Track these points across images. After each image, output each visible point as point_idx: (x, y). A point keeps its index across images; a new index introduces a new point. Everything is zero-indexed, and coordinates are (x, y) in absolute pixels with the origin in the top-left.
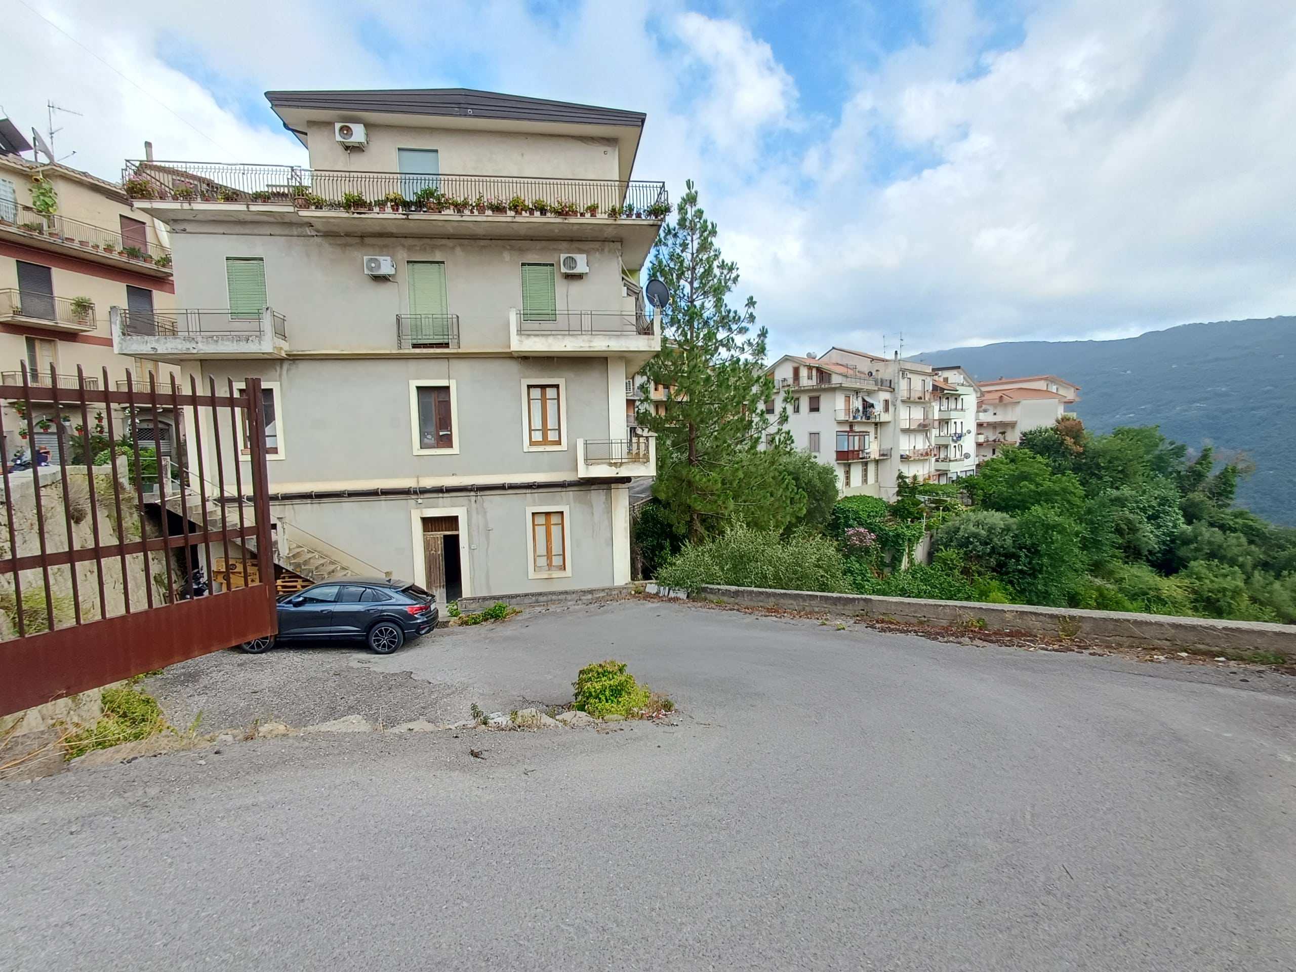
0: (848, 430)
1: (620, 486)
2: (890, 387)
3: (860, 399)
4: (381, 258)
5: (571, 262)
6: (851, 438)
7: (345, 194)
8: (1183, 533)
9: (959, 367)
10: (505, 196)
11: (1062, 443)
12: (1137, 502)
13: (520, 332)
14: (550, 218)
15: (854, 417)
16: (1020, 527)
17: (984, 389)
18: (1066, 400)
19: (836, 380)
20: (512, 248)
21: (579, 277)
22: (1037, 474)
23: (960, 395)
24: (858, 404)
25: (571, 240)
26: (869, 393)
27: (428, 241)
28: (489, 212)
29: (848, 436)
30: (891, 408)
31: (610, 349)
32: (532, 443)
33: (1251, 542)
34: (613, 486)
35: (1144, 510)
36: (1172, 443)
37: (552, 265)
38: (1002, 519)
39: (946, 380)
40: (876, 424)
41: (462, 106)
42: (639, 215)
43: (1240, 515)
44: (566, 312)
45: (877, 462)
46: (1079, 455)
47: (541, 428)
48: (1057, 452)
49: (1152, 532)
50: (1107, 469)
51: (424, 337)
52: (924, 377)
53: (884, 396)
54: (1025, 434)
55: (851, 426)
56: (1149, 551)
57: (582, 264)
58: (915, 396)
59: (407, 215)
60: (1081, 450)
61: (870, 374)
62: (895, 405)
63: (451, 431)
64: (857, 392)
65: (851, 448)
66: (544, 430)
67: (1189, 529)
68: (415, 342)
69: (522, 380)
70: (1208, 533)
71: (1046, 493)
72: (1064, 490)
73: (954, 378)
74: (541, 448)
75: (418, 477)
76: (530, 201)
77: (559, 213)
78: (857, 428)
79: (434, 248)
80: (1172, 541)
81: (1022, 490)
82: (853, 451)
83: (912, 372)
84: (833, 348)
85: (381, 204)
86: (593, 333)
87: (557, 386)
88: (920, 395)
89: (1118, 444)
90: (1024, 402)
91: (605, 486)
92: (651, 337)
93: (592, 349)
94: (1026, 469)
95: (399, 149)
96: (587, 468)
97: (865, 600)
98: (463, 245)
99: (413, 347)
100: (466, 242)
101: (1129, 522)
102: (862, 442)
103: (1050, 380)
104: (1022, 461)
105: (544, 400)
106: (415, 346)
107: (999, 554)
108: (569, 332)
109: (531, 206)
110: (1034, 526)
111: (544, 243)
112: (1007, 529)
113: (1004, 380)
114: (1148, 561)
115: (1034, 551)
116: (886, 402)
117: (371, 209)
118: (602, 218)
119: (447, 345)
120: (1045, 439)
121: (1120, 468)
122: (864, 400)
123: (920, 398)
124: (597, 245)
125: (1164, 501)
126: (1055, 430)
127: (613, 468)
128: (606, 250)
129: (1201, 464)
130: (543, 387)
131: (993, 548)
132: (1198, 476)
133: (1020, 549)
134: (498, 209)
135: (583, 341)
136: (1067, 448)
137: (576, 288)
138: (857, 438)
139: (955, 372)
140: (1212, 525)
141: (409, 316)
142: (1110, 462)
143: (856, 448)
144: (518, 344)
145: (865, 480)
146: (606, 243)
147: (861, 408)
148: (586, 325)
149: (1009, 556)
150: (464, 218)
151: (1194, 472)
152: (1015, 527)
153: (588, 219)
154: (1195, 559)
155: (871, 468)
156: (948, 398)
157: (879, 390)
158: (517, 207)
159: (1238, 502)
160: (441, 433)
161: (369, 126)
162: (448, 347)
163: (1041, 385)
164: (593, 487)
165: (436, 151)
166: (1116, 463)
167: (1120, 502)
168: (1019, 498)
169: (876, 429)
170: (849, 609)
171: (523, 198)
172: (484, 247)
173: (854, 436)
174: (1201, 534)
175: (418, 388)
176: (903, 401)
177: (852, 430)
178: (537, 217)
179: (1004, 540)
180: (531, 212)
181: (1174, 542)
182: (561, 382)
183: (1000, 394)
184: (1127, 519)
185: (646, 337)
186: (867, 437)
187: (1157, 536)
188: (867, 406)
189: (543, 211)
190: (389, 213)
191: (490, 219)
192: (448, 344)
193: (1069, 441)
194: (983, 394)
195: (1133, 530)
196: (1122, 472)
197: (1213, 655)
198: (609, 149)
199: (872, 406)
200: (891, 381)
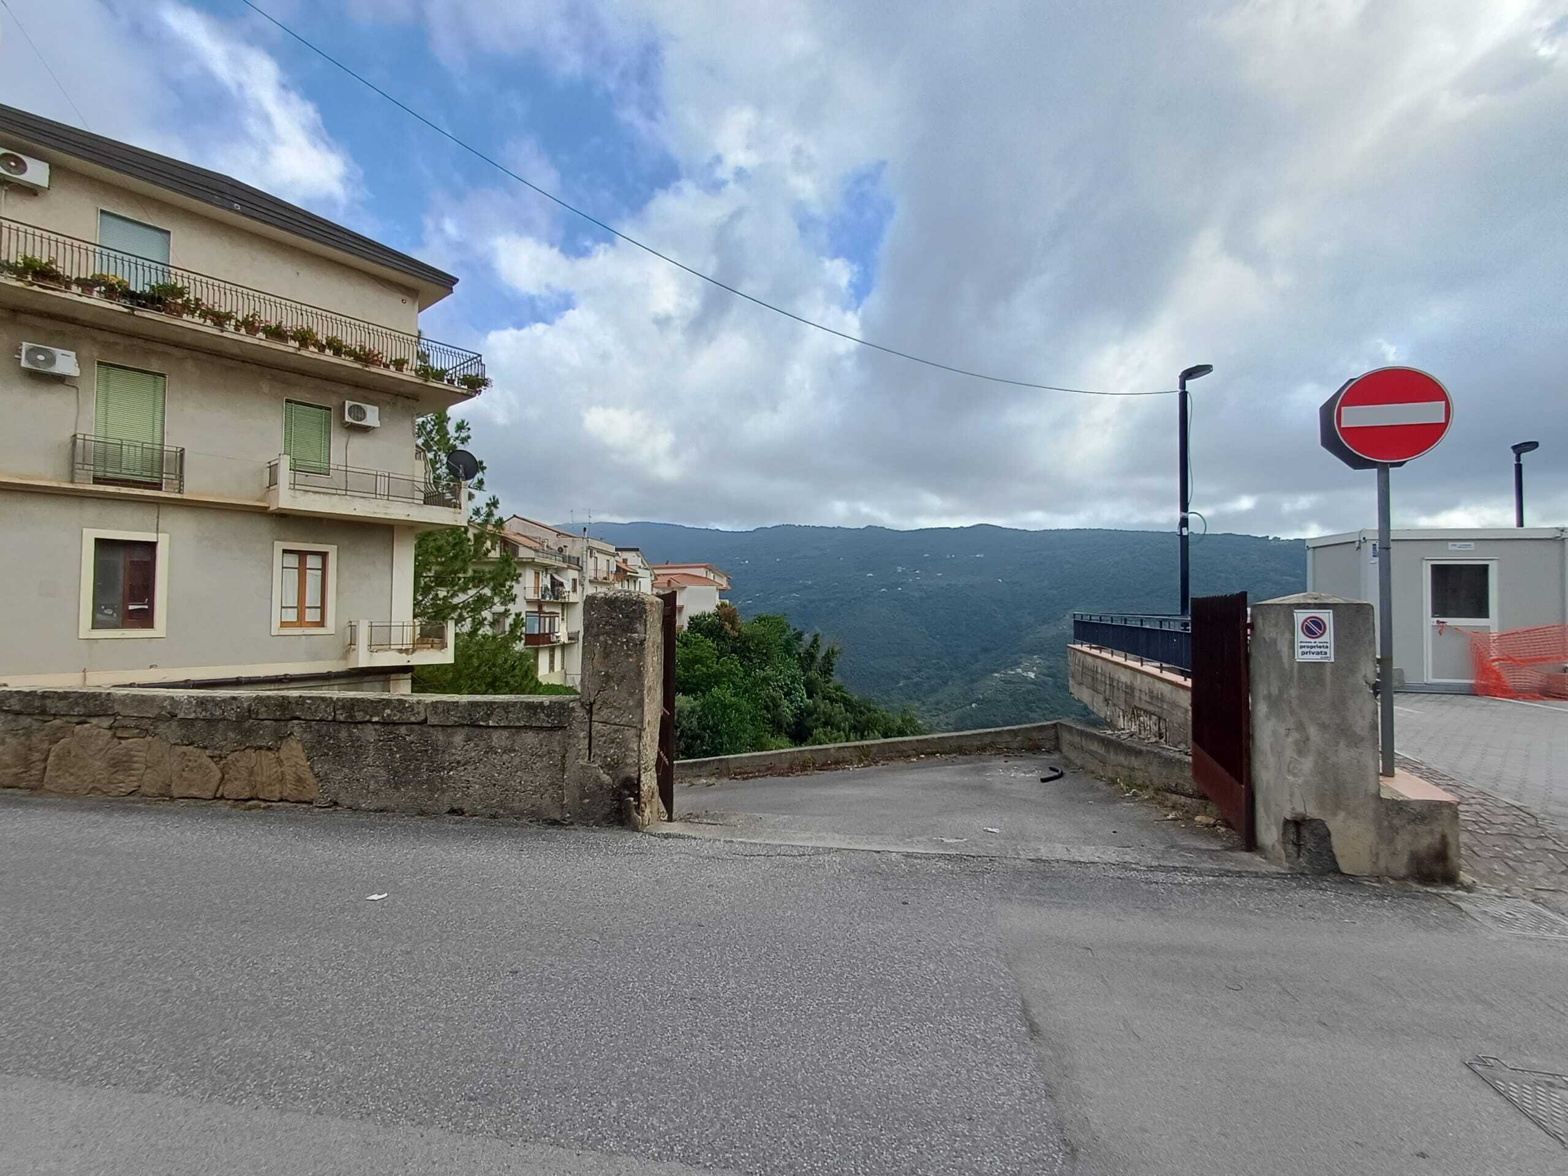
0: (537, 610)
1: (402, 676)
2: (578, 565)
3: (549, 576)
4: (58, 352)
5: (360, 413)
6: (542, 619)
7: (26, 257)
8: (807, 706)
9: (637, 550)
10: (291, 322)
11: (722, 627)
12: (777, 681)
13: (293, 486)
14: (347, 361)
15: (543, 597)
16: (703, 706)
17: (657, 572)
18: (721, 587)
19: (524, 553)
20: (274, 378)
21: (366, 429)
22: (707, 658)
23: (637, 578)
24: (546, 581)
25: (357, 386)
26: (558, 570)
27: (140, 342)
28: (261, 335)
29: (540, 617)
30: (579, 588)
31: (410, 519)
32: (284, 624)
33: (847, 711)
34: (393, 676)
35: (781, 688)
36: (795, 630)
37: (330, 409)
38: (688, 702)
39: (625, 561)
40: (563, 604)
41: (225, 196)
42: (451, 382)
43: (838, 689)
44: (344, 468)
45: (564, 646)
46: (735, 639)
47: (296, 605)
48: (719, 636)
49: (788, 707)
50: (755, 651)
51: (124, 471)
52: (608, 558)
53: (573, 574)
54: (692, 619)
55: (540, 607)
56: (787, 723)
57: (372, 416)
58: (601, 576)
59: (133, 310)
60: (736, 634)
61: (561, 550)
62: (583, 585)
63: (151, 604)
64: (546, 568)
65: (542, 632)
66: (301, 608)
67: (810, 701)
68: (100, 474)
69: (276, 543)
70: (824, 706)
71: (715, 676)
72: (730, 671)
73: (633, 560)
74: (298, 631)
75: (84, 671)
76: (325, 336)
77: (357, 358)
78: (546, 609)
79: (148, 353)
80: (801, 714)
81: (697, 673)
82: (545, 634)
83: (599, 551)
84: (515, 516)
85: (87, 285)
86: (390, 498)
87: (324, 555)
88: (605, 575)
89: (761, 630)
90: (689, 587)
91: (382, 677)
92: (458, 510)
93: (388, 517)
94: (698, 652)
95: (102, 212)
96: (371, 655)
97: (720, 760)
98: (199, 360)
99: (94, 483)
100: (201, 356)
101: (773, 699)
102: (552, 625)
103: (709, 569)
104: (695, 644)
105: (302, 570)
106: (97, 480)
107: (687, 736)
108: (346, 491)
109: (324, 342)
110: (715, 706)
111: (318, 382)
112: (693, 711)
113: (669, 565)
114: (786, 733)
115: (716, 731)
116: (574, 580)
117: (68, 287)
118: (408, 375)
119: (158, 486)
120: (709, 623)
121: (765, 651)
122: (552, 578)
123: (605, 579)
124: (387, 398)
125: (794, 679)
126: (716, 615)
127: (404, 655)
128: (399, 405)
129: (813, 647)
130: (302, 555)
131: (682, 731)
132: (812, 657)
133: (704, 729)
134: (277, 333)
135: (378, 506)
136: (726, 633)
137: (358, 442)
138: (547, 620)
139: (634, 554)
140: (824, 698)
141: (93, 438)
142: (757, 645)
143: (547, 631)
144: (287, 499)
145: (552, 668)
146: (399, 398)
147: (549, 586)
148: (382, 488)
149: (695, 737)
150: (225, 334)
151: (809, 653)
152: (699, 709)
153: (392, 372)
154: (816, 728)
155: (558, 654)
156: (628, 581)
157: (569, 567)
158: (304, 338)
159: (836, 679)
160: (131, 607)
161: (57, 170)
162: (161, 489)
163: (701, 572)
164: (366, 679)
165: (168, 233)
166: (762, 646)
167: (766, 680)
168: (695, 681)
169: (563, 610)
170: (704, 771)
171: (314, 331)
172: (232, 368)
173: (545, 617)
174: (819, 706)
175: (100, 543)
176: (590, 581)
177: (540, 611)
178: (328, 356)
179: (691, 722)
180: (322, 348)
181: (804, 714)
182: (332, 550)
183: (668, 578)
184: (772, 696)
185: (452, 510)
186: (557, 619)
187: (791, 710)
188: (556, 584)
189: (337, 352)
190: (96, 300)
191: (263, 343)
192: (161, 484)
193: (728, 626)
194: (656, 576)
195: (777, 706)
196: (765, 654)
197: (934, 754)
198: (409, 300)
199: (562, 584)
200: (578, 558)
